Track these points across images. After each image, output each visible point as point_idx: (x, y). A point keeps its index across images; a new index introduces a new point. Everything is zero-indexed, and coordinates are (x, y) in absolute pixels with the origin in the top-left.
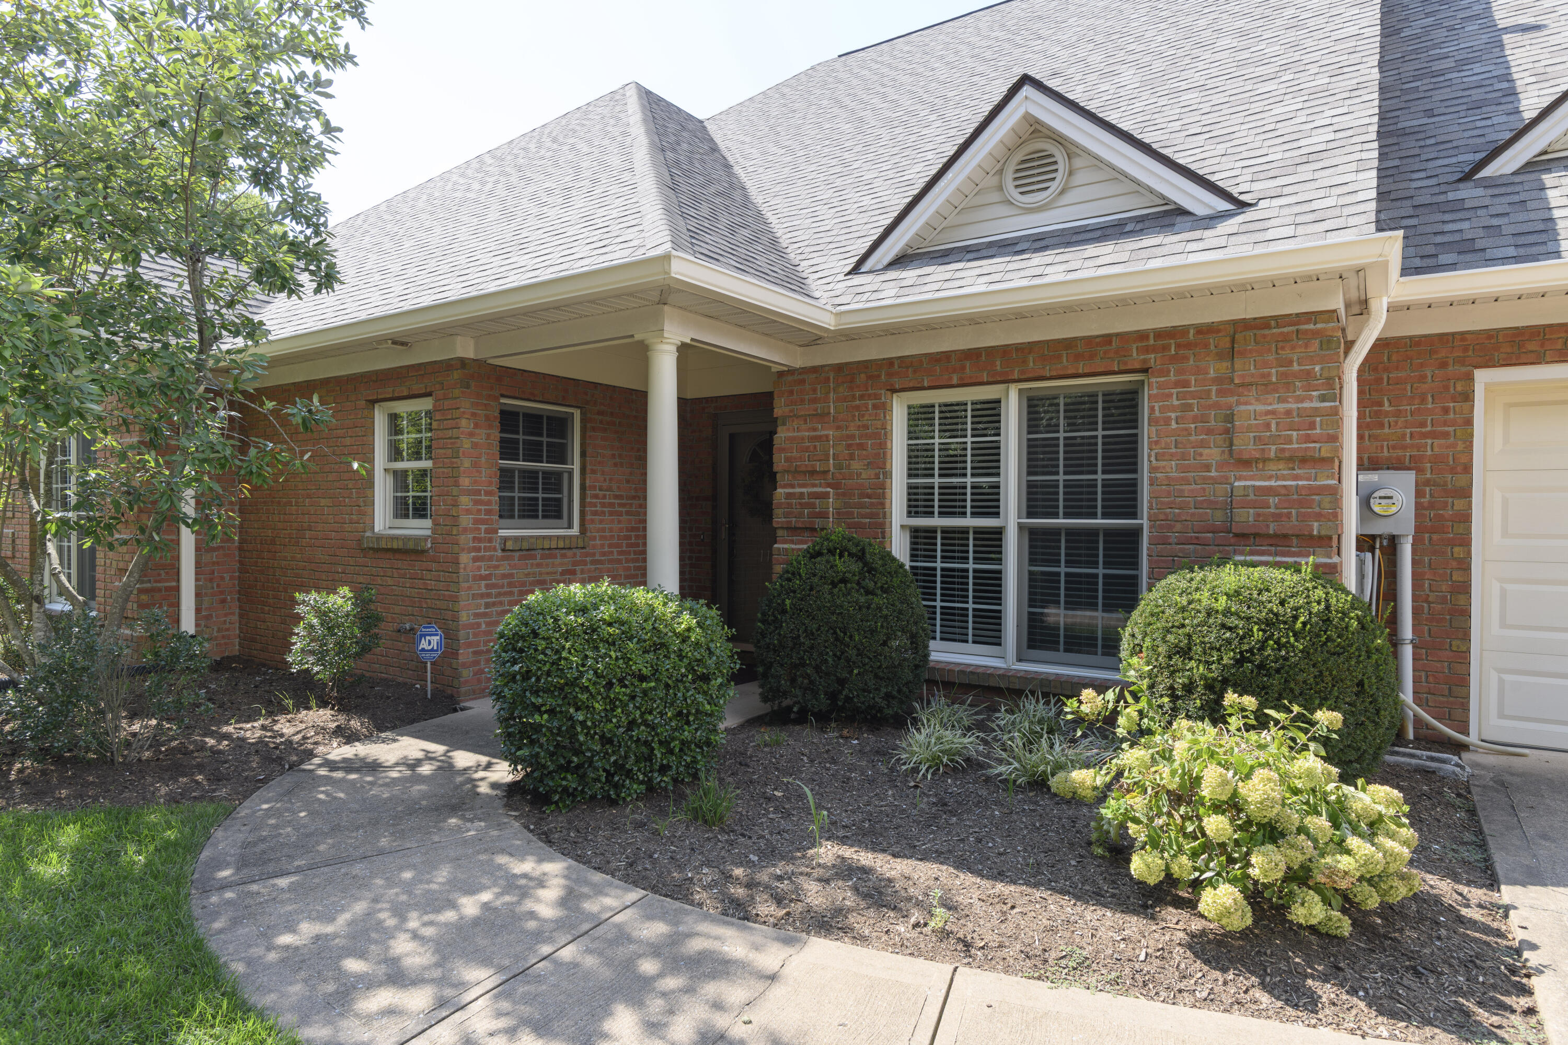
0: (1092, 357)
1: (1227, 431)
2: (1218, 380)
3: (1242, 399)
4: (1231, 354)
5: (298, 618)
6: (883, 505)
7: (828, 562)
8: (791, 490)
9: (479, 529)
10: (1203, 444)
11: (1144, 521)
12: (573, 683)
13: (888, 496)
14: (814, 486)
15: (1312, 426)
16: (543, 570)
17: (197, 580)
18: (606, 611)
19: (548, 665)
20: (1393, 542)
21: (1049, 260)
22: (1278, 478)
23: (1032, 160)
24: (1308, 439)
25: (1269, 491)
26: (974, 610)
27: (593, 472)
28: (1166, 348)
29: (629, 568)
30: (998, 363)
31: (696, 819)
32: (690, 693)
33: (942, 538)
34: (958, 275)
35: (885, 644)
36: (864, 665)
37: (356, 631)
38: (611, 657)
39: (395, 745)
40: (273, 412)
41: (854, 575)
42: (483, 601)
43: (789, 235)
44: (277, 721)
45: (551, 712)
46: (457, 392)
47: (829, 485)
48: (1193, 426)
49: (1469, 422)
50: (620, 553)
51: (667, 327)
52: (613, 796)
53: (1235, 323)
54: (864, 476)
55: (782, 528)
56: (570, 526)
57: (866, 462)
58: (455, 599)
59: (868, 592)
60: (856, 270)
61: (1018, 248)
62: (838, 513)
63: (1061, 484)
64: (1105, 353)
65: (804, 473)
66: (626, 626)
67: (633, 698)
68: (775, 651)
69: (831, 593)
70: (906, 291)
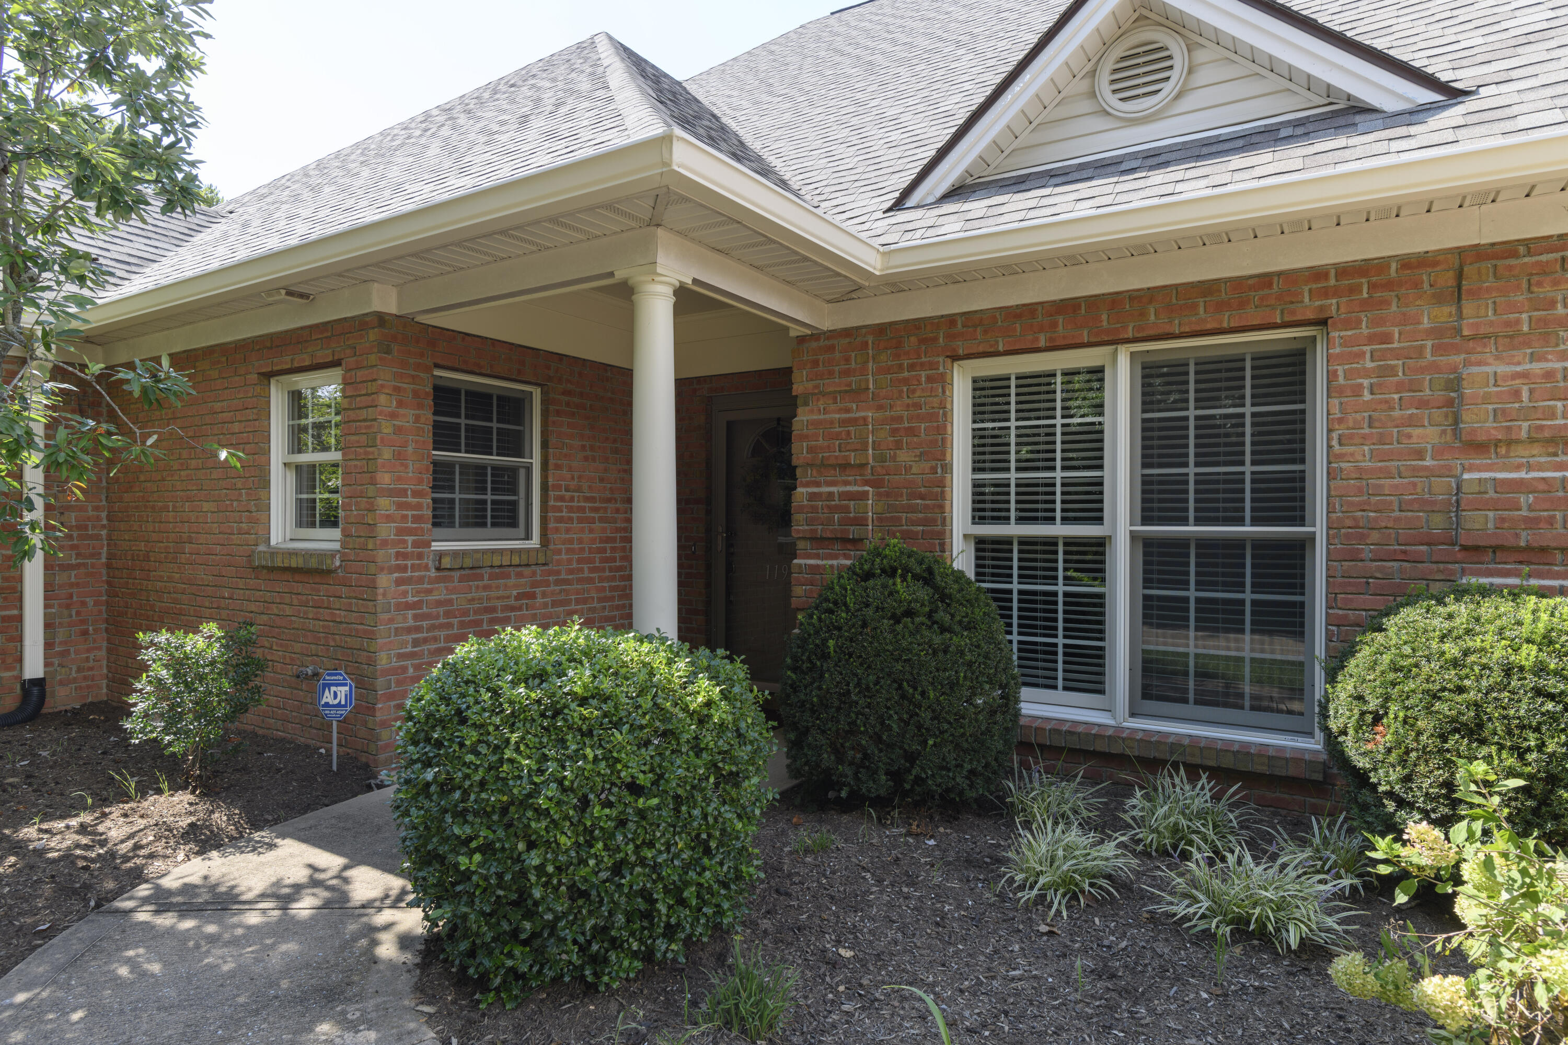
0: (1242, 304)
1: (1450, 403)
2: (1436, 332)
3: (1473, 358)
4: (1458, 294)
6: (942, 507)
7: (884, 586)
8: (816, 490)
9: (405, 542)
10: (1412, 422)
11: (1319, 528)
12: (525, 802)
13: (948, 497)
14: (846, 483)
16: (493, 594)
17: (46, 606)
18: (577, 678)
19: (481, 772)
21: (1179, 176)
22: (1530, 468)
23: (1137, 55)
25: (1519, 485)
26: (1065, 646)
27: (558, 467)
28: (1354, 290)
29: (603, 589)
30: (1104, 317)
31: (728, 1024)
32: (713, 805)
33: (1020, 552)
34: (1045, 202)
35: (968, 701)
36: (942, 732)
37: (226, 685)
38: (585, 757)
39: (270, 855)
41: (923, 605)
42: (410, 638)
43: (801, 177)
44: (105, 815)
45: (487, 849)
46: (373, 359)
47: (866, 483)
48: (1396, 396)
50: (592, 570)
51: (661, 259)
52: (590, 979)
53: (1461, 251)
54: (914, 470)
55: (804, 538)
56: (528, 537)
57: (917, 452)
58: (371, 636)
59: (943, 629)
60: (898, 205)
61: (1124, 167)
62: (880, 520)
63: (1192, 479)
64: (1262, 299)
65: (833, 467)
66: (611, 704)
67: (622, 823)
68: (813, 711)
69: (892, 631)
70: (976, 224)
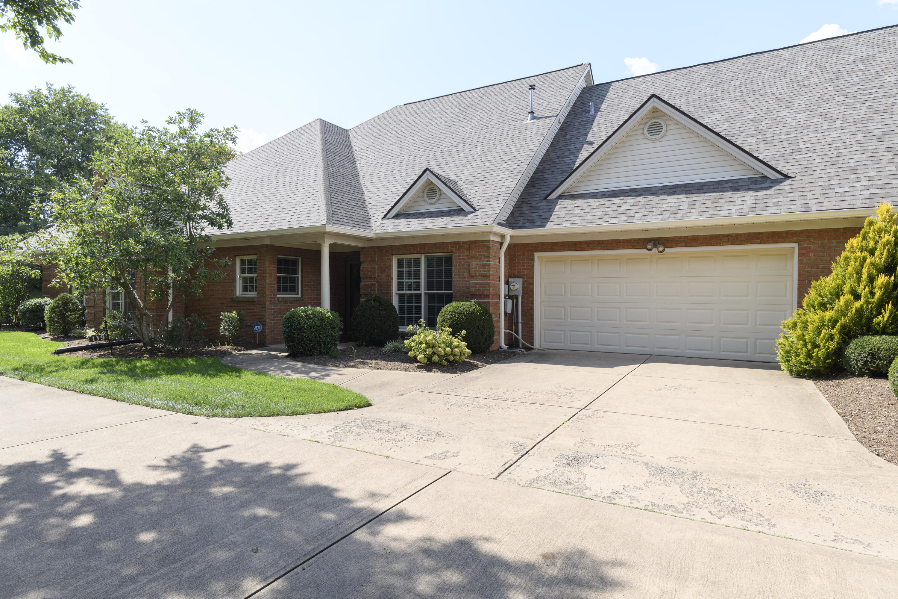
0: (440, 248)
1: (469, 269)
2: (467, 256)
3: (472, 261)
4: (469, 249)
5: (222, 320)
6: (390, 287)
7: (370, 303)
8: (365, 283)
9: (271, 295)
10: (464, 272)
11: (453, 292)
12: (303, 328)
13: (392, 285)
14: (371, 282)
15: (485, 268)
16: (290, 307)
18: (310, 312)
19: (297, 324)
20: (517, 297)
21: (430, 221)
22: (479, 281)
23: (430, 191)
24: (484, 271)
25: (477, 284)
26: (415, 317)
27: (305, 277)
28: (456, 247)
30: (419, 248)
31: (330, 357)
33: (407, 297)
34: (409, 223)
35: (384, 324)
37: (238, 323)
38: (311, 322)
40: (216, 262)
41: (377, 306)
42: (273, 316)
46: (265, 254)
47: (376, 282)
48: (462, 267)
49: (533, 266)
51: (326, 240)
53: (470, 241)
54: (385, 279)
55: (363, 294)
56: (298, 294)
57: (385, 275)
58: (265, 315)
60: (384, 218)
61: (426, 216)
62: (378, 290)
63: (435, 282)
64: (443, 247)
65: (369, 278)
66: (315, 316)
67: (316, 331)
69: (370, 311)
70: (395, 227)
